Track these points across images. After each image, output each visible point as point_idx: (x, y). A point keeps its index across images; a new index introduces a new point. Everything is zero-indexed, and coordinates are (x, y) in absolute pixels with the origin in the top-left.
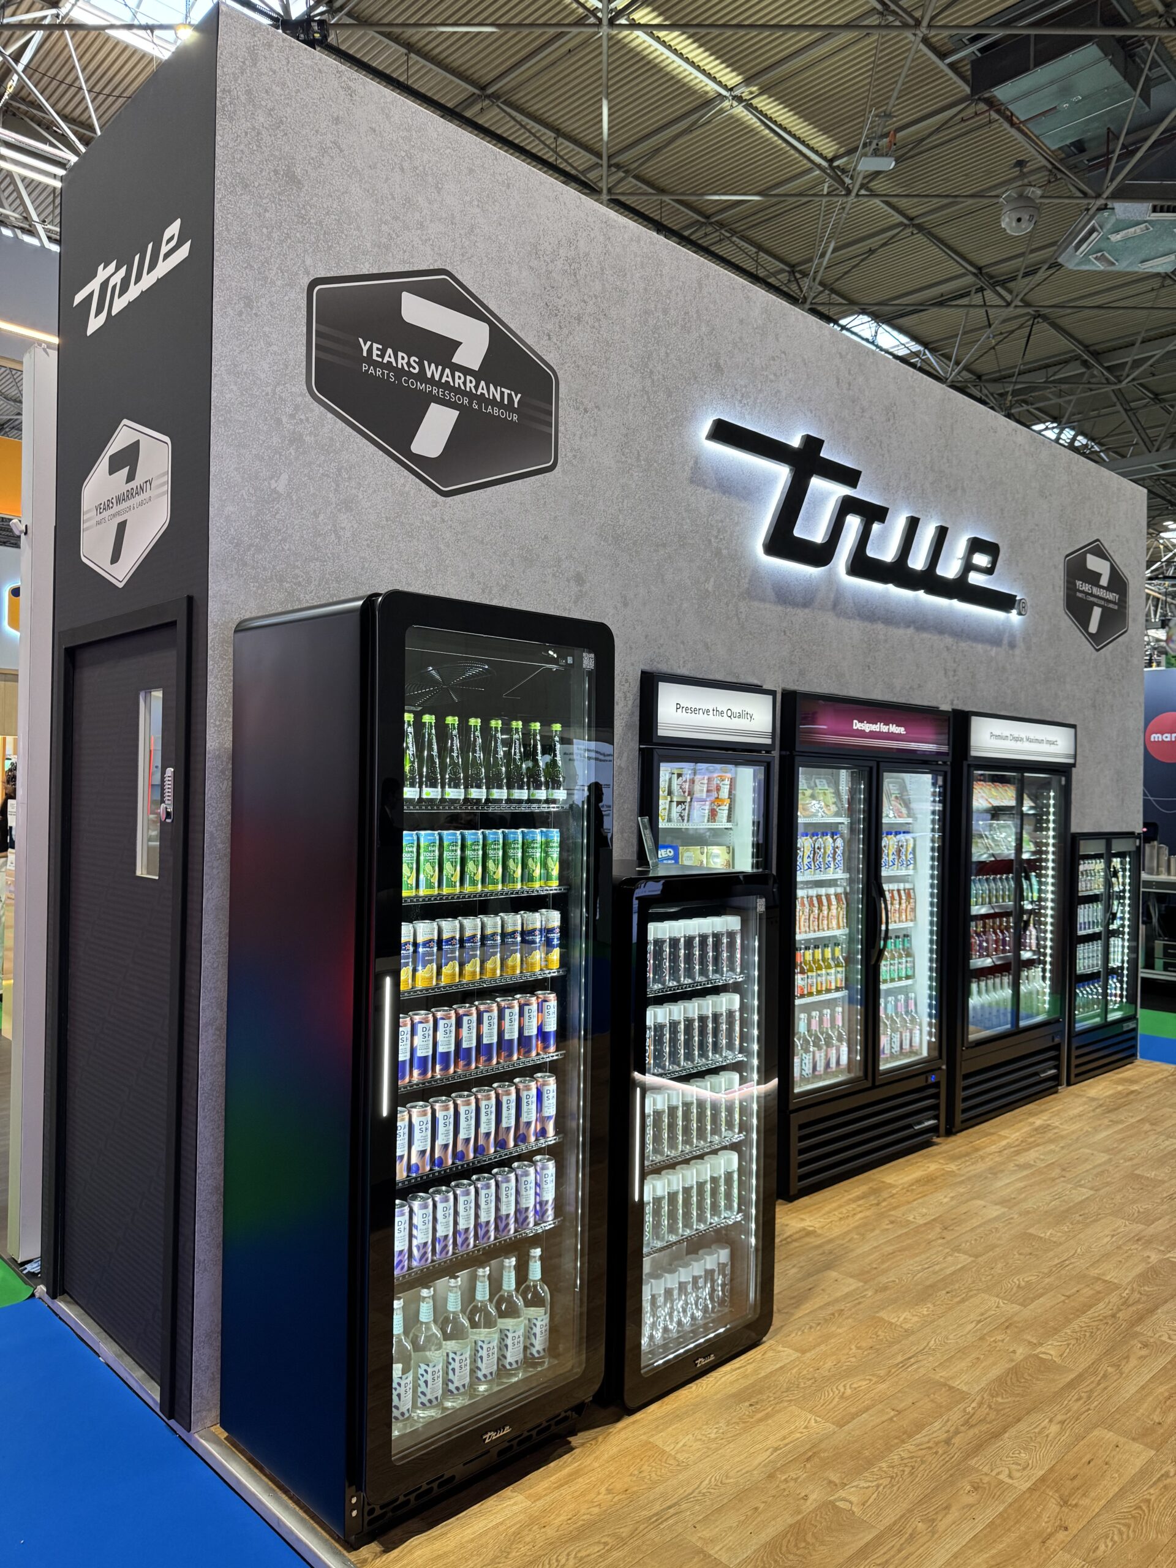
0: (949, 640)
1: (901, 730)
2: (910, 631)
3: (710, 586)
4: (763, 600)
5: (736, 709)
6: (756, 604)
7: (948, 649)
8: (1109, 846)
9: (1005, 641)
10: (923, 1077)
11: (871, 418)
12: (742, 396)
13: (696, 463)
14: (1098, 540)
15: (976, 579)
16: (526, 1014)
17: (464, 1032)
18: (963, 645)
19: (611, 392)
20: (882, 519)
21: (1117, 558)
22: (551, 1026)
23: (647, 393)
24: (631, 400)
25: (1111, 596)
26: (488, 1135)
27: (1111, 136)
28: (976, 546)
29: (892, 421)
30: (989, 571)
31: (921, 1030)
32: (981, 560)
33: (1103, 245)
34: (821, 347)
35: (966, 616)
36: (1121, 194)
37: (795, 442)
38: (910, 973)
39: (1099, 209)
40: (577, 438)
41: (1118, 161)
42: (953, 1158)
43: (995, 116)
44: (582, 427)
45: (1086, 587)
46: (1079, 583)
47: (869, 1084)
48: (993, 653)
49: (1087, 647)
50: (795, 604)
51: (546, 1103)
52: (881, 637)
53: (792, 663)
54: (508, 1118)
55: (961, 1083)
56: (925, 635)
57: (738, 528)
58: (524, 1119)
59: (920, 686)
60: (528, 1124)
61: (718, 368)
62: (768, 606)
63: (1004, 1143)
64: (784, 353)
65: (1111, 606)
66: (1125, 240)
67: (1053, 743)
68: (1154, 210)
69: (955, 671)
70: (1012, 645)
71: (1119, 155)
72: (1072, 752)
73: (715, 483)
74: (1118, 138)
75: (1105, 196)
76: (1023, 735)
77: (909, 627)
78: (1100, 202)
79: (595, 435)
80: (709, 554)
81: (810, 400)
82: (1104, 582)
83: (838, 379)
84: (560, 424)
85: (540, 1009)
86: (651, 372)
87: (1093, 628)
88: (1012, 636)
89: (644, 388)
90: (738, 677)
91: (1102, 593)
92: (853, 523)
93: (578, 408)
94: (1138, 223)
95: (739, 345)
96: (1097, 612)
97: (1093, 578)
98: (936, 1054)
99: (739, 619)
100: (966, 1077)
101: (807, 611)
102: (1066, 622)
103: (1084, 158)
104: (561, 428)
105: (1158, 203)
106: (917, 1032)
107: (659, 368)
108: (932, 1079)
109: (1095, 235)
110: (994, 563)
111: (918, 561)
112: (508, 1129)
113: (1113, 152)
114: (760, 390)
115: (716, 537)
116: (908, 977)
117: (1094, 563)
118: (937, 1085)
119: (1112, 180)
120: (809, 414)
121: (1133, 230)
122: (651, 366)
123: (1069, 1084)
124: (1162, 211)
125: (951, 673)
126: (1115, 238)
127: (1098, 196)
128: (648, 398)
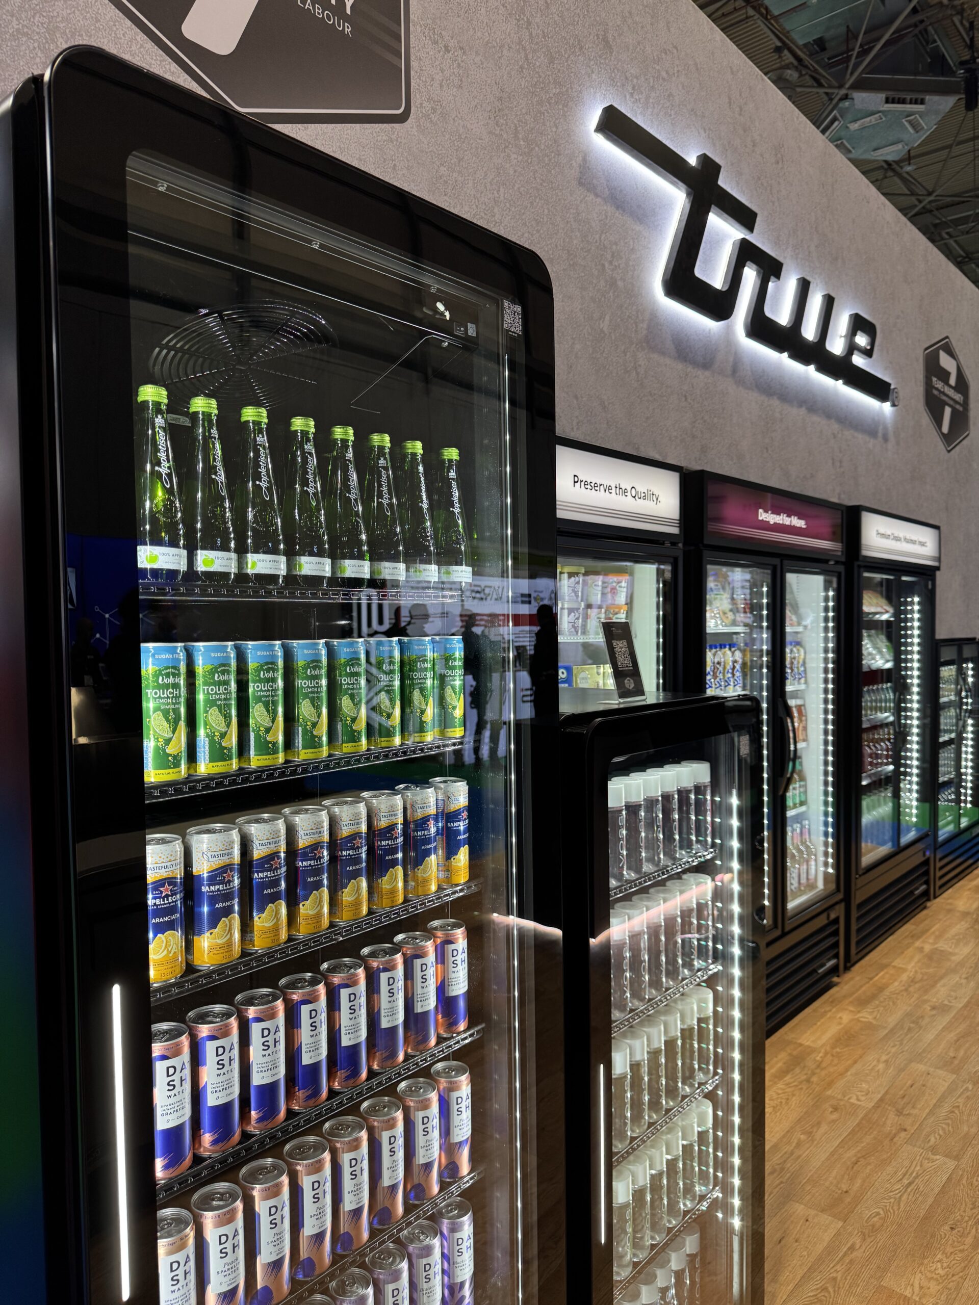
0: (835, 426)
1: (799, 523)
2: (803, 411)
3: (605, 325)
4: (663, 353)
5: (641, 488)
6: (655, 356)
7: (835, 436)
8: (960, 652)
9: (880, 434)
10: (824, 915)
11: (762, 155)
12: (634, 88)
13: (584, 160)
14: (947, 337)
15: (858, 360)
16: (418, 974)
17: (304, 1035)
18: (848, 434)
19: (479, 34)
20: (778, 277)
21: (961, 358)
22: (460, 986)
23: (524, 49)
24: (505, 52)
25: (958, 397)
26: (357, 1212)
27: (851, 35)
28: (859, 324)
29: (780, 165)
30: (868, 353)
31: (816, 860)
32: (862, 340)
33: (843, 133)
34: (713, 53)
35: (849, 401)
36: (860, 85)
37: (692, 160)
38: (803, 799)
39: (841, 99)
40: (436, 84)
41: (857, 58)
42: (863, 1003)
43: (751, 12)
44: (442, 71)
45: (939, 385)
46: (934, 379)
47: (778, 932)
48: (871, 445)
49: (940, 445)
50: (695, 363)
51: (456, 1120)
52: (777, 415)
53: (694, 437)
54: (393, 1169)
55: (854, 914)
56: (816, 418)
57: (633, 256)
58: (421, 1158)
59: (812, 476)
60: (428, 1166)
61: (607, 45)
62: (668, 361)
63: (904, 977)
64: (676, 48)
65: (958, 407)
66: (863, 128)
67: (923, 544)
68: (887, 101)
69: (841, 462)
70: (886, 439)
71: (858, 52)
72: (937, 555)
73: (607, 192)
74: (856, 38)
75: (847, 86)
76: (901, 535)
77: (800, 406)
78: (843, 92)
79: (460, 87)
80: (602, 283)
81: (703, 117)
82: (953, 381)
83: (730, 99)
84: (412, 58)
85: (441, 958)
86: (529, 23)
87: (945, 429)
88: (885, 428)
89: (520, 43)
90: (638, 449)
91: (951, 392)
92: (750, 275)
93: (436, 43)
94: (873, 113)
95: (630, 21)
96: (948, 411)
97: (944, 375)
98: (833, 886)
99: (638, 374)
100: (860, 906)
101: (707, 373)
102: (926, 420)
103: (825, 56)
104: (414, 64)
105: (891, 94)
106: (813, 863)
107: (538, 20)
108: (833, 916)
109: (836, 124)
110: (872, 344)
111: (809, 332)
112: (393, 1188)
113: (853, 50)
114: (653, 87)
115: (611, 263)
116: (802, 803)
117: (946, 361)
118: (836, 920)
119: (852, 73)
120: (702, 132)
121: (868, 119)
122: (528, 14)
123: (935, 897)
124: (893, 102)
125: (838, 464)
126: (854, 126)
127: (841, 87)
128: (527, 59)
